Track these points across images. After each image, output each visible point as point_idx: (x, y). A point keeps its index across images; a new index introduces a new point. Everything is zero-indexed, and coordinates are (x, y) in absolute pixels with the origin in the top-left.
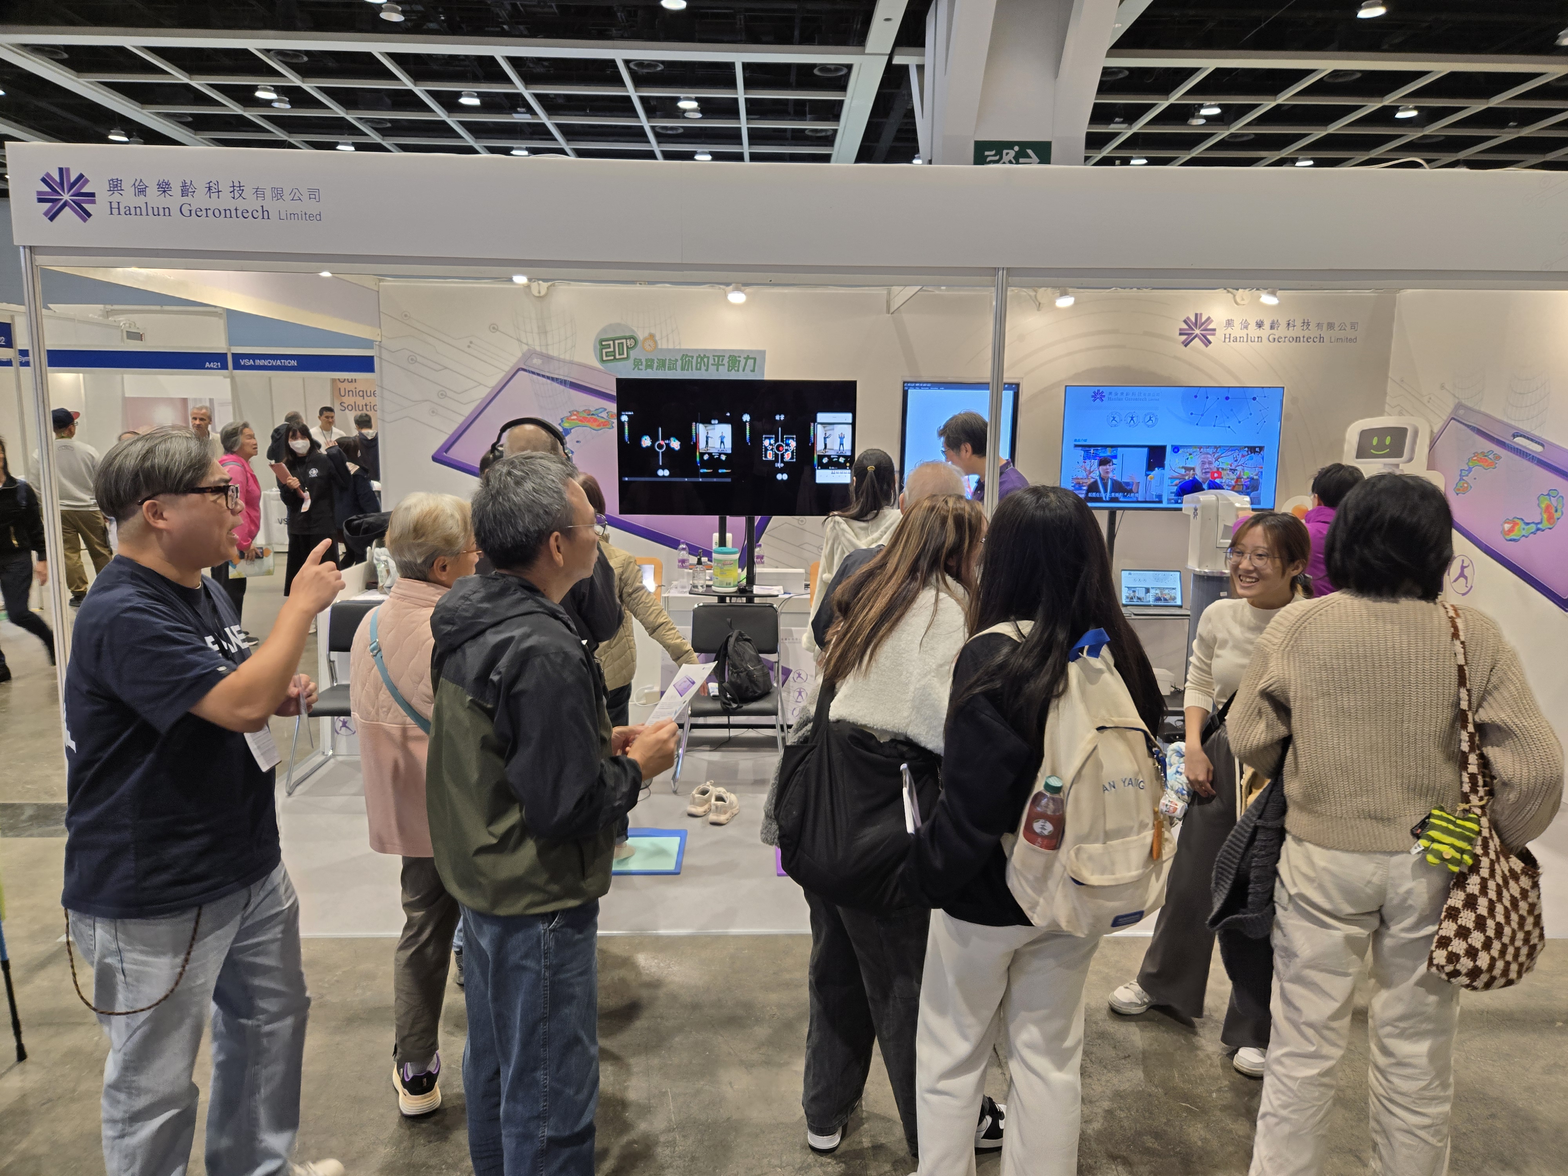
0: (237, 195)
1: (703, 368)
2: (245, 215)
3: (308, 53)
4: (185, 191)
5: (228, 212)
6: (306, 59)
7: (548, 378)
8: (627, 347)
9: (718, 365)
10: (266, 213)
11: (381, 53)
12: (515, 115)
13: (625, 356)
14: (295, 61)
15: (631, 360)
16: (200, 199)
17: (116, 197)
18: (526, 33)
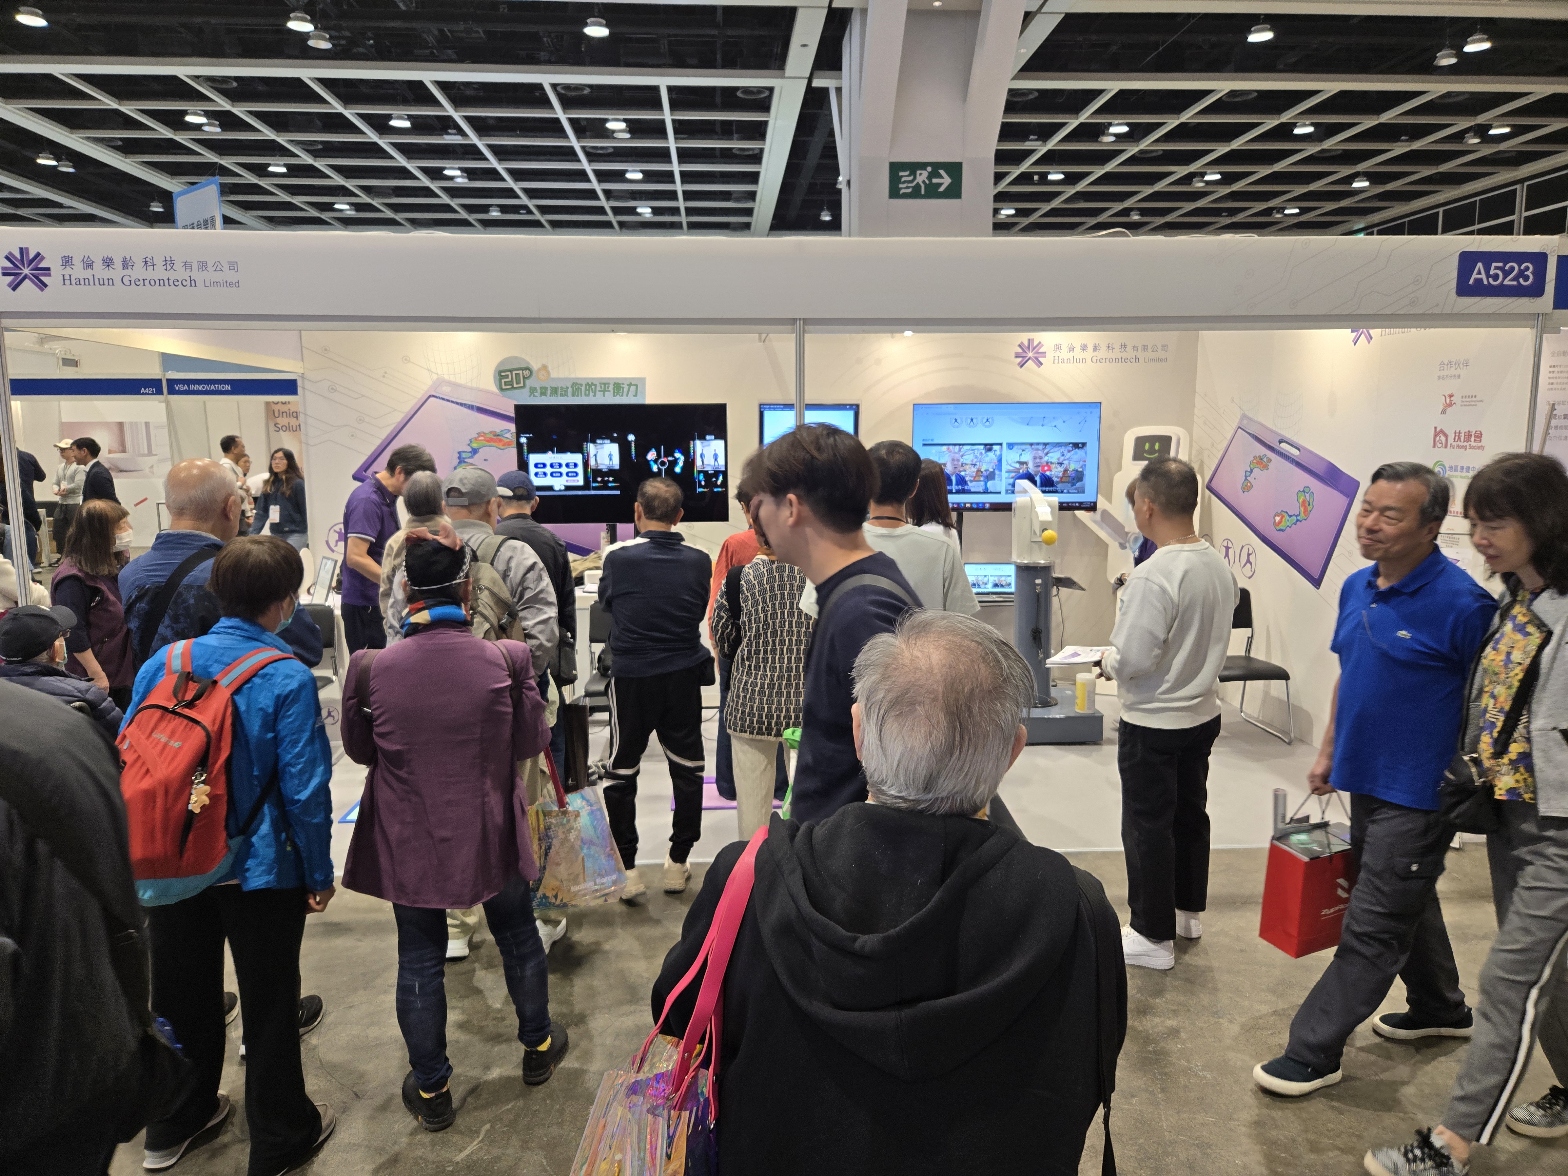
0: (169, 267)
1: (591, 394)
2: (176, 284)
3: (237, 79)
4: (126, 264)
5: (162, 282)
6: (235, 84)
7: (457, 403)
8: (524, 377)
9: (604, 391)
10: (193, 282)
11: (310, 79)
12: (446, 137)
13: (522, 385)
14: (224, 86)
15: (527, 390)
16: (139, 271)
17: (68, 271)
18: (454, 57)
